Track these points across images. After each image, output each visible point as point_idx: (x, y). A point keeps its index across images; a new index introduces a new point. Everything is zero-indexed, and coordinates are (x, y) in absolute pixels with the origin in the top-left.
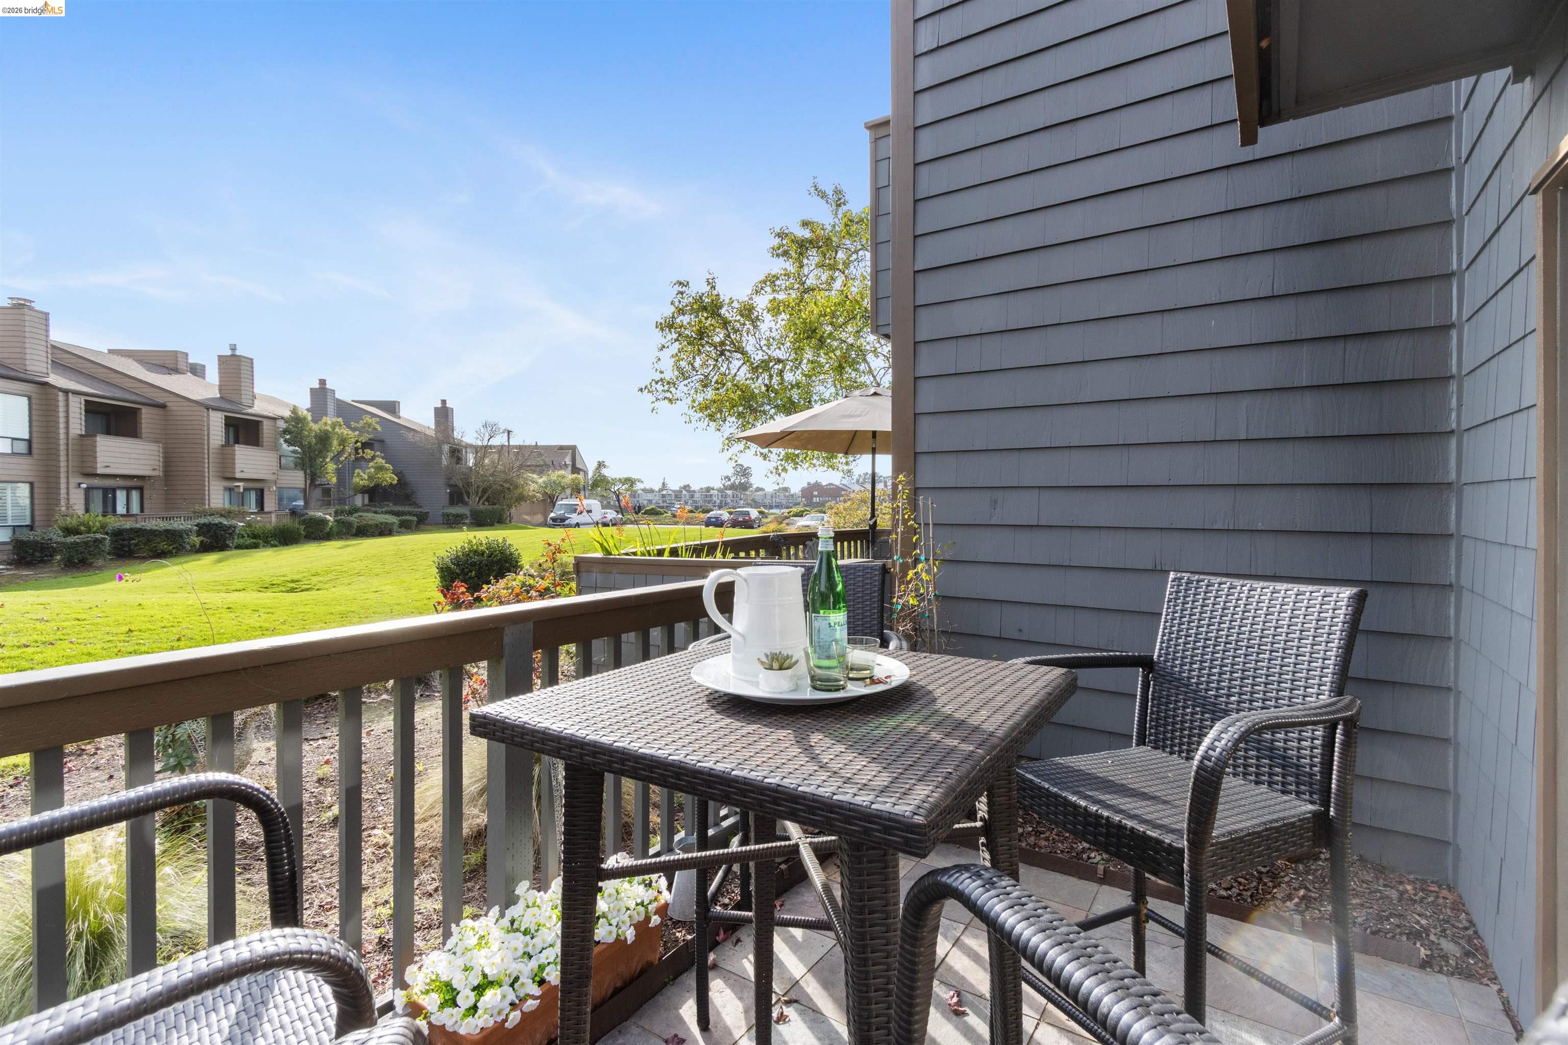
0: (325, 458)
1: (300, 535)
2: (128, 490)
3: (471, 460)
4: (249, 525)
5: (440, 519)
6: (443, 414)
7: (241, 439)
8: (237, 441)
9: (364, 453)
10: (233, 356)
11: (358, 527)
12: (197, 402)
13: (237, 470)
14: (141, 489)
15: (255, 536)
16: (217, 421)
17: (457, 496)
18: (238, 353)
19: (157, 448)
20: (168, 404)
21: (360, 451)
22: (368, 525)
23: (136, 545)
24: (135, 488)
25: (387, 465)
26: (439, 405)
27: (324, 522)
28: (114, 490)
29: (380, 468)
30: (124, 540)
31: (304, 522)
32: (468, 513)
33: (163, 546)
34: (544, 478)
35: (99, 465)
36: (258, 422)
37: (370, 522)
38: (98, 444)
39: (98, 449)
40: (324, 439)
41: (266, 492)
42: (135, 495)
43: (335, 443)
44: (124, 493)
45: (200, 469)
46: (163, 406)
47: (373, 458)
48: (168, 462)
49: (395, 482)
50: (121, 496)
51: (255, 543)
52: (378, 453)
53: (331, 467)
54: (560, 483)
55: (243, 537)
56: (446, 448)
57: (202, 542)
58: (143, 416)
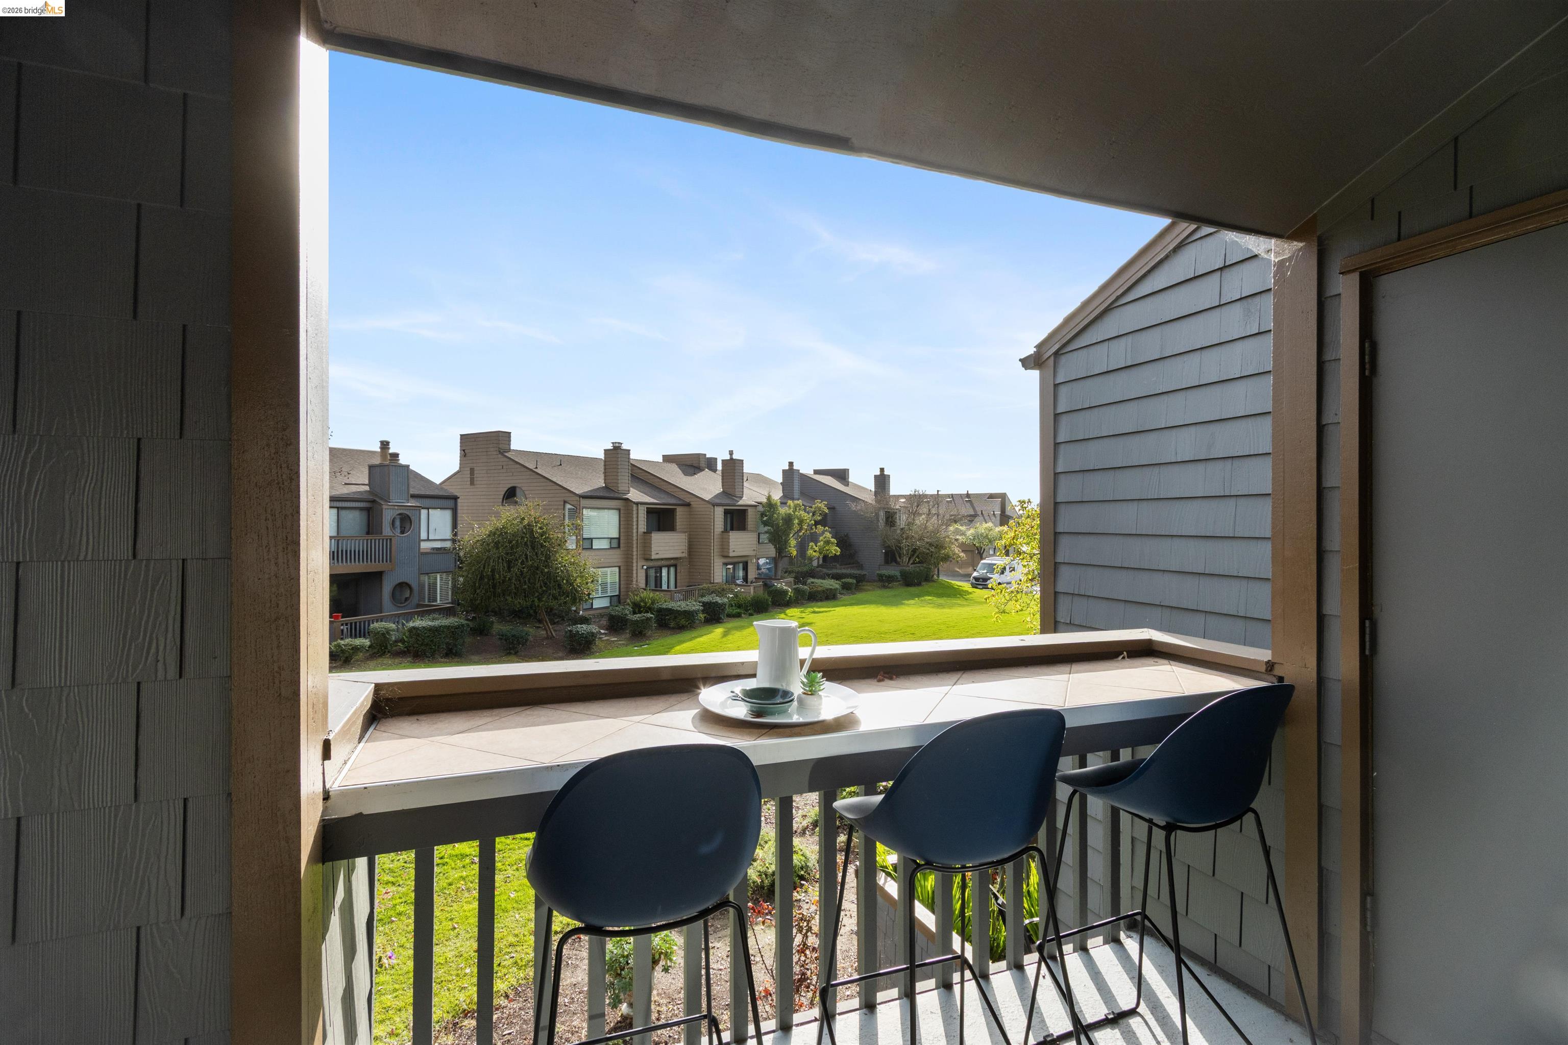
0: (789, 535)
1: (768, 605)
2: (669, 567)
3: (902, 520)
4: (736, 596)
5: (877, 578)
6: (882, 480)
7: (735, 526)
8: (732, 529)
9: (816, 528)
10: (732, 459)
11: (810, 593)
12: (708, 502)
13: (731, 551)
14: (675, 566)
15: (739, 606)
16: (719, 512)
17: (891, 556)
18: (734, 457)
19: (684, 537)
20: (692, 503)
21: (814, 527)
22: (818, 592)
23: (669, 620)
24: (672, 566)
25: (832, 540)
26: (878, 473)
27: (785, 592)
28: (661, 568)
29: (828, 542)
30: (662, 615)
31: (770, 593)
32: (898, 574)
33: (683, 622)
34: (972, 531)
35: (653, 553)
36: (745, 510)
37: (820, 589)
38: (653, 538)
39: (653, 542)
40: (788, 520)
41: (749, 564)
42: (672, 570)
43: (796, 521)
44: (666, 569)
45: (708, 550)
46: (688, 505)
47: (823, 533)
48: (691, 547)
49: (838, 553)
50: (664, 572)
51: (739, 613)
52: (827, 528)
53: (793, 542)
54: (987, 535)
55: (732, 606)
56: (882, 514)
57: (705, 617)
58: (678, 514)
